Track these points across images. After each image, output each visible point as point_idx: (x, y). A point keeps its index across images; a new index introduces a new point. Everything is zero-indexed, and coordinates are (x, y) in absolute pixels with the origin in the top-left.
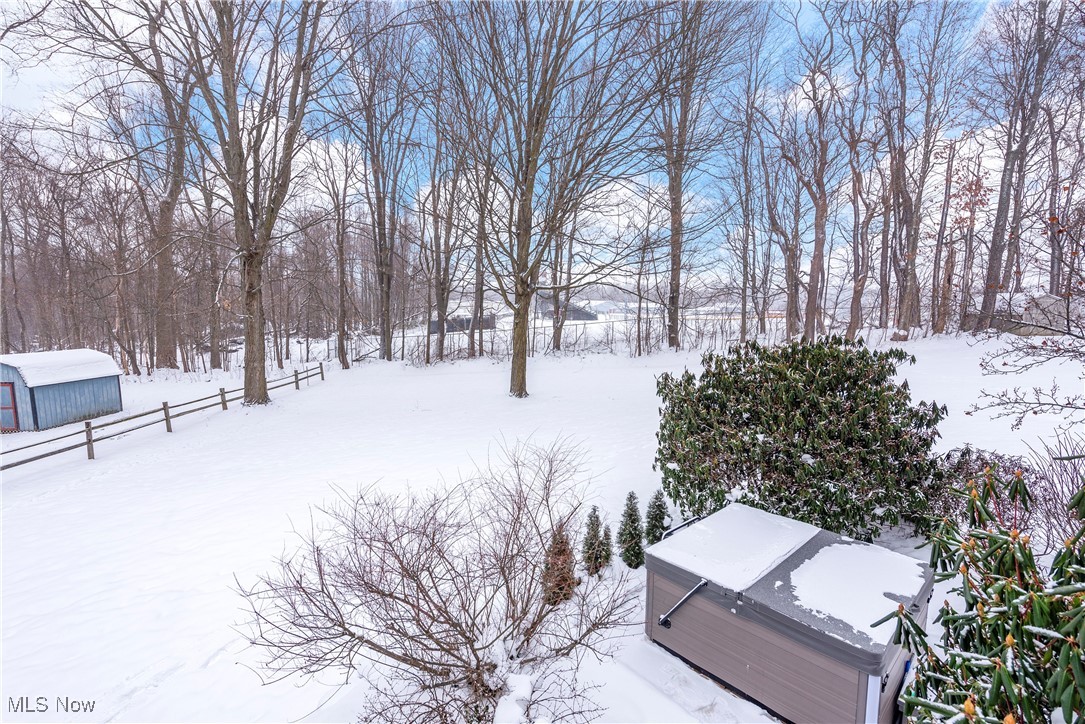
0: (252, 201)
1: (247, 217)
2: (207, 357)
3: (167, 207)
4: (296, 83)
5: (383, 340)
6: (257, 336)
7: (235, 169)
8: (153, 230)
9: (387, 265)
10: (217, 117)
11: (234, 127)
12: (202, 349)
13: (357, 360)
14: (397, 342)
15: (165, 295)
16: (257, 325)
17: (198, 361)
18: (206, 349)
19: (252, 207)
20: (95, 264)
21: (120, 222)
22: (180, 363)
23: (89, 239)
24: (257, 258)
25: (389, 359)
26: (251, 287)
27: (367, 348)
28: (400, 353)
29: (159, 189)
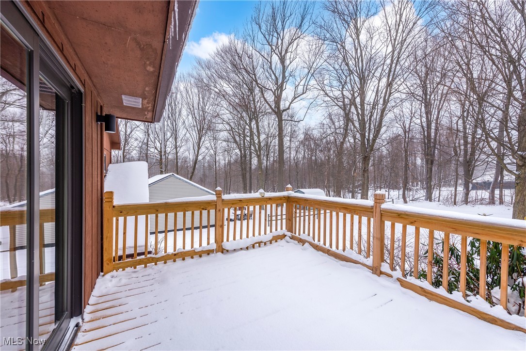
0: (367, 138)
1: (365, 144)
2: (350, 194)
3: (342, 143)
4: (386, 91)
5: (427, 191)
6: (366, 186)
7: (362, 129)
8: (338, 152)
9: (431, 155)
10: (358, 113)
11: (363, 115)
12: (349, 192)
13: (413, 200)
14: (435, 193)
15: (339, 172)
16: (366, 182)
17: (347, 194)
18: (351, 192)
19: (367, 140)
20: (322, 164)
21: (329, 150)
22: (342, 196)
23: (321, 156)
24: (368, 158)
25: (431, 201)
26: (365, 168)
27: (419, 195)
28: (438, 199)
29: (341, 138)
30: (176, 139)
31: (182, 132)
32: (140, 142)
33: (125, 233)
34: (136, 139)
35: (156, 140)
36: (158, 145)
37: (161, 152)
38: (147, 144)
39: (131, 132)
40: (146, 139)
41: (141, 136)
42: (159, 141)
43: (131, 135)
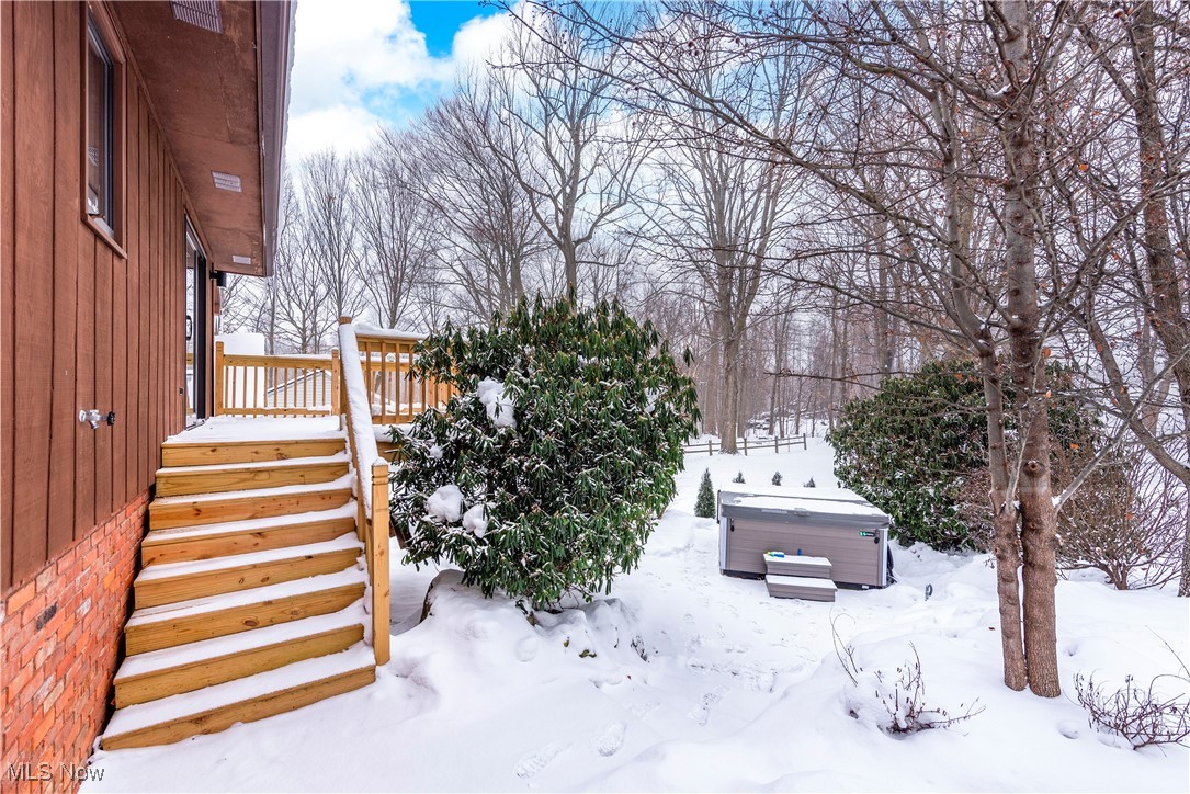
30: (340, 301)
31: (354, 286)
32: (256, 306)
33: (234, 383)
34: (247, 301)
35: (293, 304)
36: (297, 313)
37: (304, 330)
38: (273, 312)
39: (236, 284)
40: (269, 301)
41: (259, 295)
42: (299, 306)
43: (234, 292)
